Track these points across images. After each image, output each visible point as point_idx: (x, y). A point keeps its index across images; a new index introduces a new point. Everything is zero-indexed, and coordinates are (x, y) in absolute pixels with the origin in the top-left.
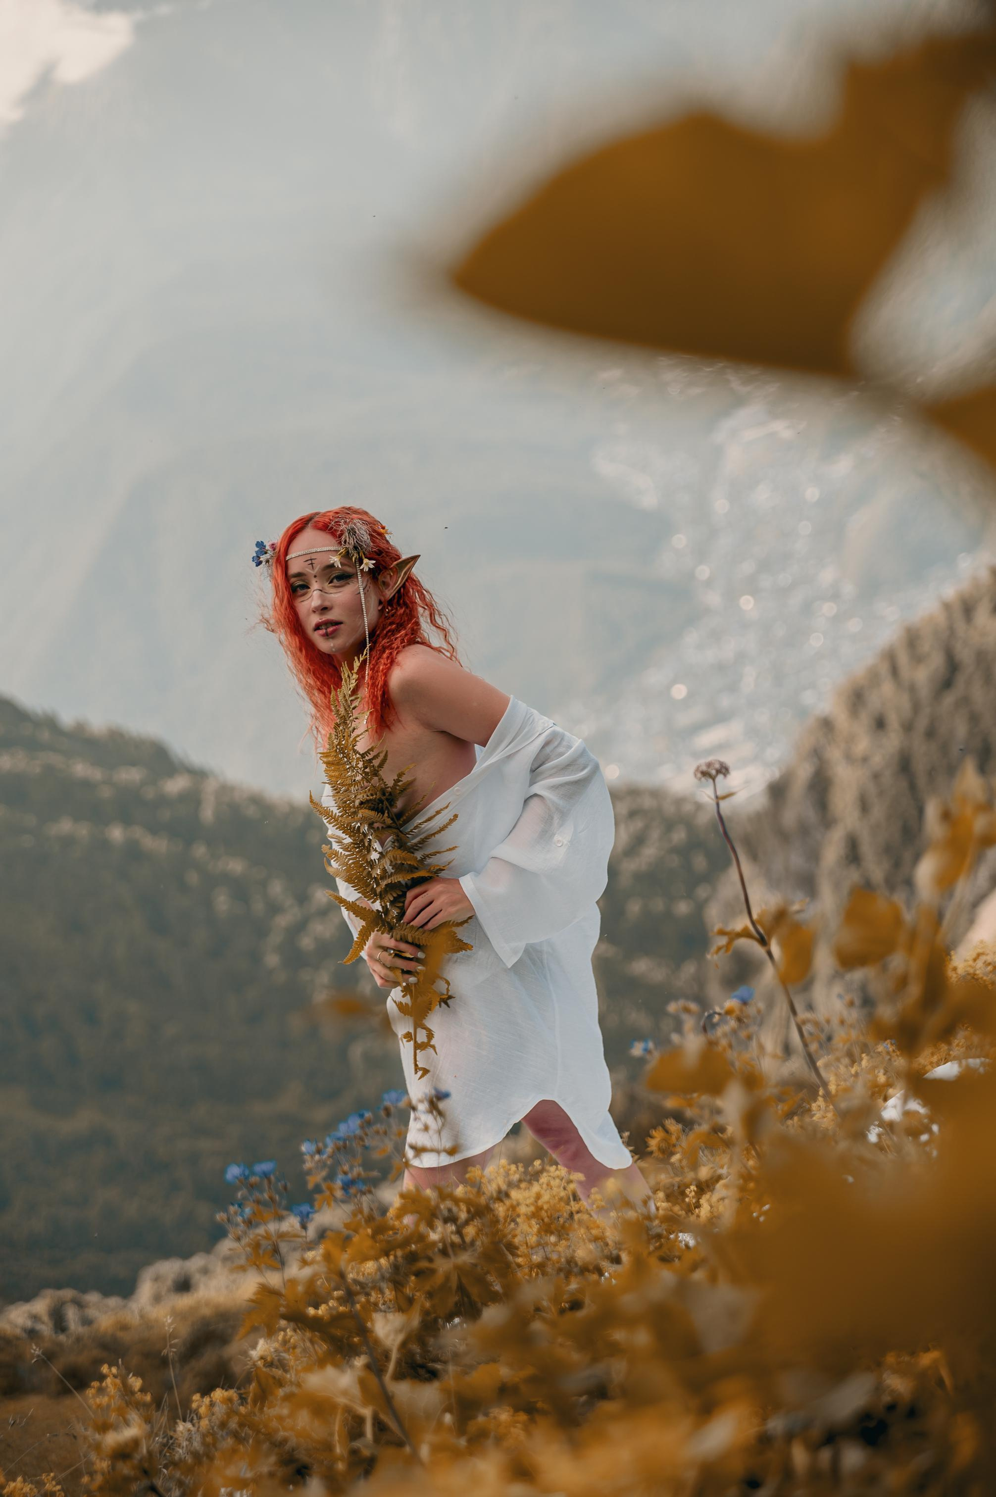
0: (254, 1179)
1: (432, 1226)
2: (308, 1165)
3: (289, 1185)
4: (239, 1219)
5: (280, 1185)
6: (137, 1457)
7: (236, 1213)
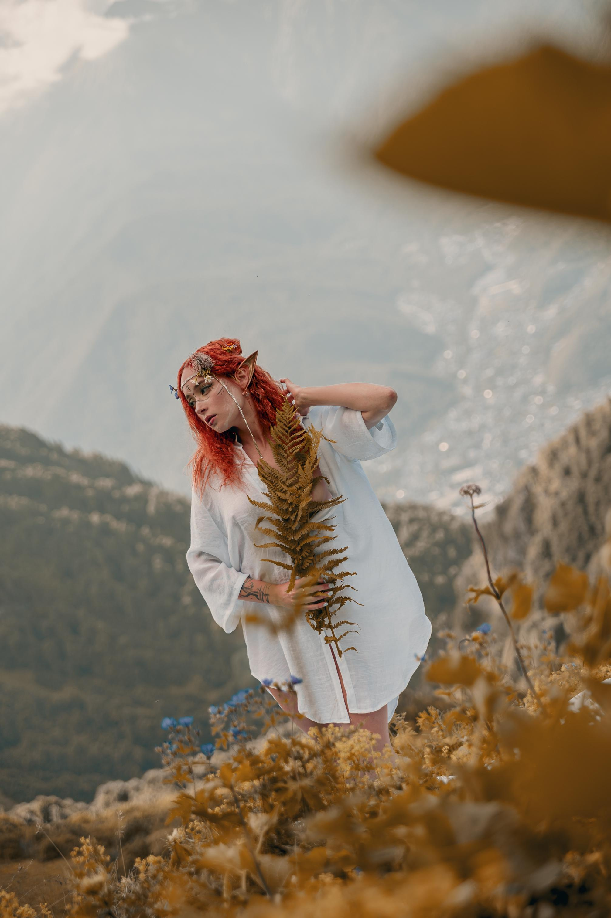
0: (179, 727)
1: (287, 762)
2: (212, 720)
3: (200, 732)
4: (169, 751)
5: (195, 732)
6: (101, 893)
7: (167, 748)
